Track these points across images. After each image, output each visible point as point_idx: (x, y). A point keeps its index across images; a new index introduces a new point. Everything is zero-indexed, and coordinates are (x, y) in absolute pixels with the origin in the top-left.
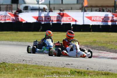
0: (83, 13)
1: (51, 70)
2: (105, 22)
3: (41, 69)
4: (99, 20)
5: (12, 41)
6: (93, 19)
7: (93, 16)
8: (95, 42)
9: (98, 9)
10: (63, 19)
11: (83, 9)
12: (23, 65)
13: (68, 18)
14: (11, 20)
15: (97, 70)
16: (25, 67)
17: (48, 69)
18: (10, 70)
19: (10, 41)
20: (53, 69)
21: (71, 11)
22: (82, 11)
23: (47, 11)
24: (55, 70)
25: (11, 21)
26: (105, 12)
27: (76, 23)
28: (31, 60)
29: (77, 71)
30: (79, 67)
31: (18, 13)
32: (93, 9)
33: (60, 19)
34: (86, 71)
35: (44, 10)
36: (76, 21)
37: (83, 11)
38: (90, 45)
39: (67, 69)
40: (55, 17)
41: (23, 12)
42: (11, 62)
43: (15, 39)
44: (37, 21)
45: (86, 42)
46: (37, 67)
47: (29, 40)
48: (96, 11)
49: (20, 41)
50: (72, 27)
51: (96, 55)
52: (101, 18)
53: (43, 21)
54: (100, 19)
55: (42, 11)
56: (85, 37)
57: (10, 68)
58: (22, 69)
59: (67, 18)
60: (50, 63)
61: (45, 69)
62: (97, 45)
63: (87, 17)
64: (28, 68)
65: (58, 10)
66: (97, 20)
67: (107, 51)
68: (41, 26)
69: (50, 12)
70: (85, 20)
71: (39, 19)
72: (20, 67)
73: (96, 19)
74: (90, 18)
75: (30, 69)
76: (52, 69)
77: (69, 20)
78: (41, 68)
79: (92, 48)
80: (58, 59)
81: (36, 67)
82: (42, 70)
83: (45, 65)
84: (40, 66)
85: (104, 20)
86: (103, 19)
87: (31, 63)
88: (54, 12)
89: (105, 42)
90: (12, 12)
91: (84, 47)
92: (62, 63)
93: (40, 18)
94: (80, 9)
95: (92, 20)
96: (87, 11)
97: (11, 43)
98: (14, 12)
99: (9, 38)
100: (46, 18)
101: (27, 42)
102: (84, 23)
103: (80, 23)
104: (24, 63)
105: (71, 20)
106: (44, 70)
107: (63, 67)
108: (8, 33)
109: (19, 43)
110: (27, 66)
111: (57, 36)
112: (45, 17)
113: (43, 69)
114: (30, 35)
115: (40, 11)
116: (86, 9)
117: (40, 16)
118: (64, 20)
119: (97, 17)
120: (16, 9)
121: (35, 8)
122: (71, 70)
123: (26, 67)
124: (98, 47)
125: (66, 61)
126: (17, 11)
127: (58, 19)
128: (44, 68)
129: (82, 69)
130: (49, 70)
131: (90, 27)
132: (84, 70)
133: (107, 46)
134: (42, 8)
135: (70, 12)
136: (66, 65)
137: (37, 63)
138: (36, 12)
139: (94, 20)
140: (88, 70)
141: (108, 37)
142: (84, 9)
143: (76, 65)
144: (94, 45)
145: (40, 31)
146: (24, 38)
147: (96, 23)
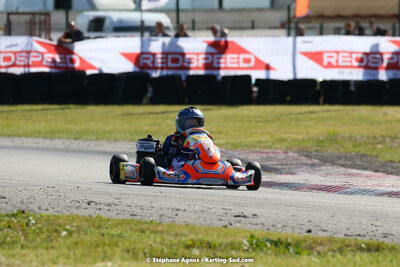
0: (291, 39)
1: (186, 236)
2: (368, 71)
3: (148, 232)
4: (348, 64)
5: (51, 138)
6: (326, 61)
7: (327, 49)
8: (333, 139)
9: (342, 24)
10: (225, 63)
11: (293, 25)
12: (89, 219)
13: (242, 56)
14: (46, 66)
15: (341, 236)
16: (93, 226)
17: (173, 233)
18: (43, 236)
19: (44, 138)
20: (190, 232)
21: (250, 32)
22: (289, 35)
23: (168, 33)
24: (196, 234)
25: (47, 70)
26: (368, 35)
27: (268, 74)
28: (116, 201)
29: (271, 238)
30: (279, 225)
31: (69, 40)
32: (326, 25)
33: (215, 61)
34: (301, 238)
35: (158, 30)
36: (268, 68)
37: (293, 32)
38: (317, 151)
39: (239, 231)
40: (198, 54)
41: (88, 38)
42: (47, 210)
43: (61, 131)
44: (137, 70)
45: (303, 141)
46: (136, 225)
47: (107, 135)
48: (337, 32)
49: (76, 139)
50: (255, 89)
51: (337, 184)
52: (355, 56)
53: (155, 68)
54: (349, 59)
55: (152, 35)
56: (301, 120)
57: (45, 230)
58: (86, 233)
59: (238, 58)
60: (180, 213)
61: (162, 232)
62: (341, 149)
63: (306, 54)
64: (104, 231)
65: (208, 29)
66: (341, 63)
67: (376, 171)
68: (149, 85)
69: (177, 36)
70: (298, 64)
71: (142, 61)
72: (77, 226)
73: (337, 61)
74: (316, 57)
75: (113, 232)
76: (186, 232)
77: (246, 65)
78: (148, 229)
79: (326, 161)
80: (209, 198)
81: (133, 227)
82: (152, 236)
83: (164, 218)
84: (146, 223)
85: (364, 64)
86: (361, 60)
87: (116, 212)
88: (194, 36)
89: (368, 137)
90: (50, 40)
91: (296, 155)
92: (221, 212)
93: (145, 59)
94: (282, 26)
95: (325, 63)
96: (306, 31)
97: (47, 143)
98: (56, 36)
99: (41, 126)
100: (167, 58)
101: (102, 140)
102: (295, 73)
103: (282, 73)
104: (92, 211)
105: (252, 64)
106: (158, 235)
107: (226, 227)
108: (37, 110)
109: (75, 145)
110: (101, 223)
112: (163, 53)
113: (156, 232)
114: (111, 118)
115: (147, 35)
116: (302, 26)
117: (144, 50)
118: (229, 65)
119: (341, 55)
120: (64, 26)
121: (129, 25)
122: (252, 237)
123: (99, 227)
124: (346, 158)
125: (235, 204)
126: (67, 36)
127: (209, 61)
128: (160, 228)
129: (289, 231)
130: (176, 235)
131: (318, 87)
132: (296, 236)
133: (374, 154)
134: (153, 24)
135: (248, 36)
136: (233, 218)
137: (137, 211)
138: (132, 36)
139: (330, 66)
140: (310, 234)
141: (379, 123)
142: (294, 27)
143: (268, 218)
144: (330, 151)
145: (144, 101)
146: (93, 126)
147: (339, 73)
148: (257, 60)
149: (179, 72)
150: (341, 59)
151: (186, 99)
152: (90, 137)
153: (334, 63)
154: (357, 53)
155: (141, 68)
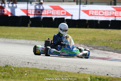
2: (104, 17)
4: (98, 15)
7: (90, 9)
13: (62, 11)
22: (77, 4)
40: (47, 10)
47: (17, 37)
54: (98, 13)
56: (82, 33)
59: (60, 12)
63: (83, 11)
66: (95, 14)
68: (29, 20)
70: (81, 14)
73: (94, 13)
74: (87, 12)
77: (63, 14)
86: (102, 13)
94: (74, 1)
95: (90, 14)
100: (36, 11)
101: (15, 39)
102: (79, 17)
105: (65, 14)
111: (49, 33)
112: (35, 10)
114: (17, 31)
115: (29, 3)
119: (95, 11)
127: (50, 13)
131: (87, 22)
139: (91, 15)
141: (108, 35)
146: (12, 34)
147: (95, 18)
148: (67, 12)
149: (40, 16)
150: (95, 13)
151: (42, 26)
152: (11, 37)
153: (93, 14)
154: (101, 11)
155: (27, 14)
